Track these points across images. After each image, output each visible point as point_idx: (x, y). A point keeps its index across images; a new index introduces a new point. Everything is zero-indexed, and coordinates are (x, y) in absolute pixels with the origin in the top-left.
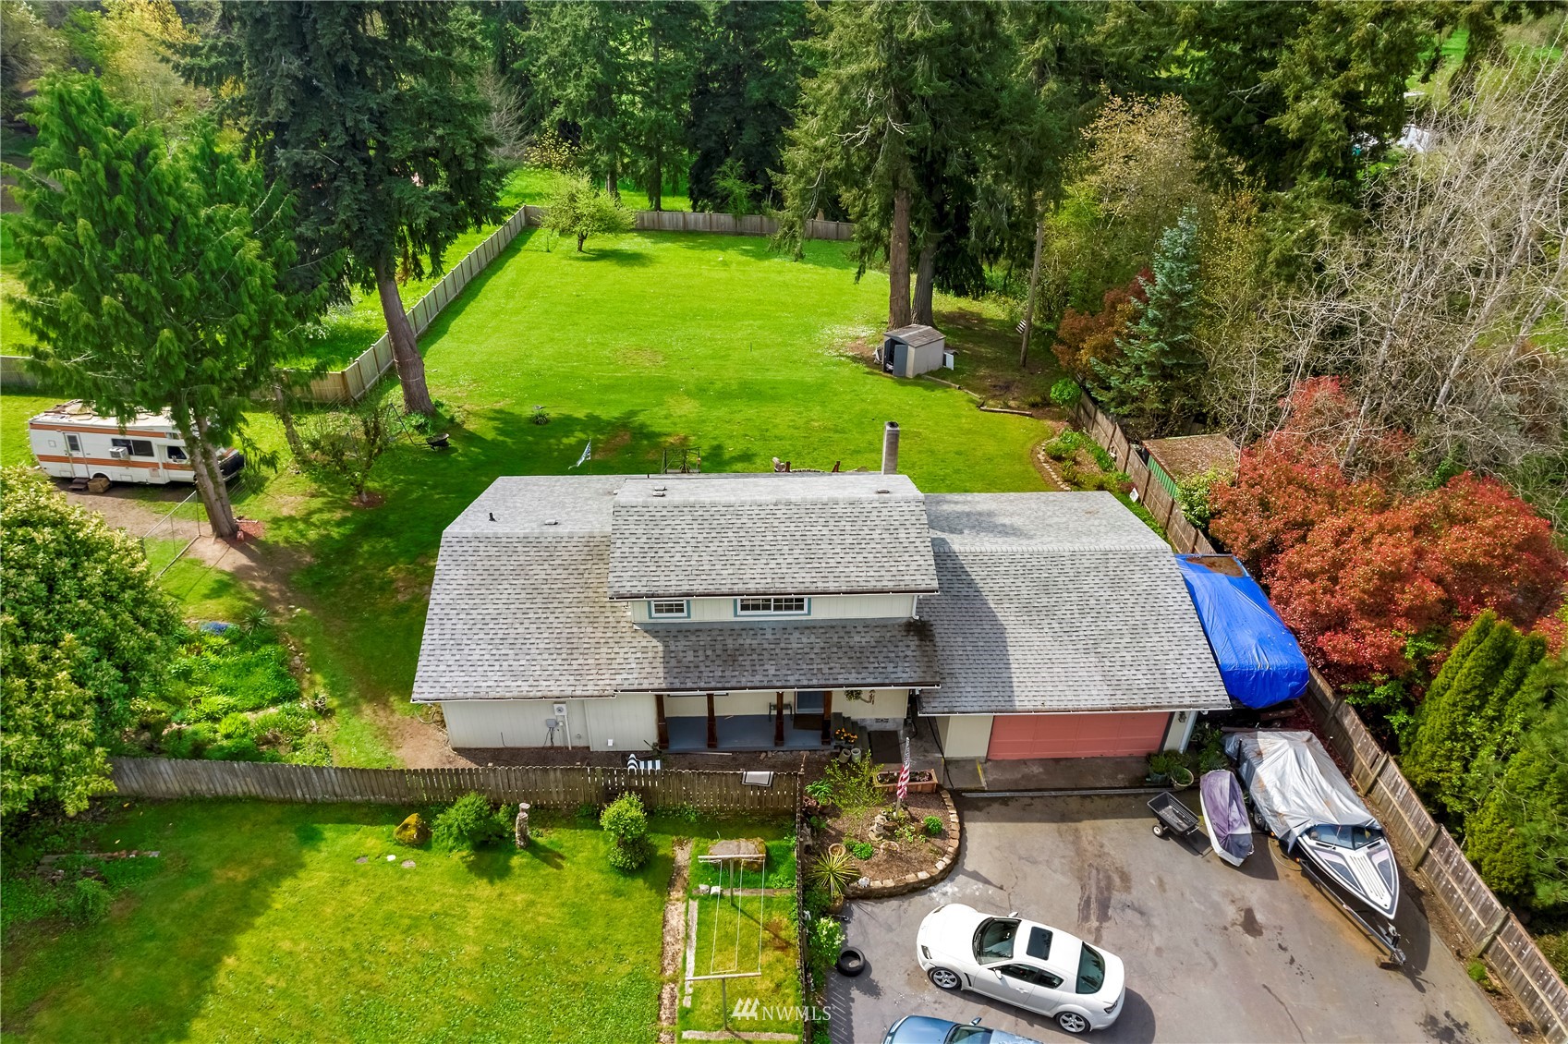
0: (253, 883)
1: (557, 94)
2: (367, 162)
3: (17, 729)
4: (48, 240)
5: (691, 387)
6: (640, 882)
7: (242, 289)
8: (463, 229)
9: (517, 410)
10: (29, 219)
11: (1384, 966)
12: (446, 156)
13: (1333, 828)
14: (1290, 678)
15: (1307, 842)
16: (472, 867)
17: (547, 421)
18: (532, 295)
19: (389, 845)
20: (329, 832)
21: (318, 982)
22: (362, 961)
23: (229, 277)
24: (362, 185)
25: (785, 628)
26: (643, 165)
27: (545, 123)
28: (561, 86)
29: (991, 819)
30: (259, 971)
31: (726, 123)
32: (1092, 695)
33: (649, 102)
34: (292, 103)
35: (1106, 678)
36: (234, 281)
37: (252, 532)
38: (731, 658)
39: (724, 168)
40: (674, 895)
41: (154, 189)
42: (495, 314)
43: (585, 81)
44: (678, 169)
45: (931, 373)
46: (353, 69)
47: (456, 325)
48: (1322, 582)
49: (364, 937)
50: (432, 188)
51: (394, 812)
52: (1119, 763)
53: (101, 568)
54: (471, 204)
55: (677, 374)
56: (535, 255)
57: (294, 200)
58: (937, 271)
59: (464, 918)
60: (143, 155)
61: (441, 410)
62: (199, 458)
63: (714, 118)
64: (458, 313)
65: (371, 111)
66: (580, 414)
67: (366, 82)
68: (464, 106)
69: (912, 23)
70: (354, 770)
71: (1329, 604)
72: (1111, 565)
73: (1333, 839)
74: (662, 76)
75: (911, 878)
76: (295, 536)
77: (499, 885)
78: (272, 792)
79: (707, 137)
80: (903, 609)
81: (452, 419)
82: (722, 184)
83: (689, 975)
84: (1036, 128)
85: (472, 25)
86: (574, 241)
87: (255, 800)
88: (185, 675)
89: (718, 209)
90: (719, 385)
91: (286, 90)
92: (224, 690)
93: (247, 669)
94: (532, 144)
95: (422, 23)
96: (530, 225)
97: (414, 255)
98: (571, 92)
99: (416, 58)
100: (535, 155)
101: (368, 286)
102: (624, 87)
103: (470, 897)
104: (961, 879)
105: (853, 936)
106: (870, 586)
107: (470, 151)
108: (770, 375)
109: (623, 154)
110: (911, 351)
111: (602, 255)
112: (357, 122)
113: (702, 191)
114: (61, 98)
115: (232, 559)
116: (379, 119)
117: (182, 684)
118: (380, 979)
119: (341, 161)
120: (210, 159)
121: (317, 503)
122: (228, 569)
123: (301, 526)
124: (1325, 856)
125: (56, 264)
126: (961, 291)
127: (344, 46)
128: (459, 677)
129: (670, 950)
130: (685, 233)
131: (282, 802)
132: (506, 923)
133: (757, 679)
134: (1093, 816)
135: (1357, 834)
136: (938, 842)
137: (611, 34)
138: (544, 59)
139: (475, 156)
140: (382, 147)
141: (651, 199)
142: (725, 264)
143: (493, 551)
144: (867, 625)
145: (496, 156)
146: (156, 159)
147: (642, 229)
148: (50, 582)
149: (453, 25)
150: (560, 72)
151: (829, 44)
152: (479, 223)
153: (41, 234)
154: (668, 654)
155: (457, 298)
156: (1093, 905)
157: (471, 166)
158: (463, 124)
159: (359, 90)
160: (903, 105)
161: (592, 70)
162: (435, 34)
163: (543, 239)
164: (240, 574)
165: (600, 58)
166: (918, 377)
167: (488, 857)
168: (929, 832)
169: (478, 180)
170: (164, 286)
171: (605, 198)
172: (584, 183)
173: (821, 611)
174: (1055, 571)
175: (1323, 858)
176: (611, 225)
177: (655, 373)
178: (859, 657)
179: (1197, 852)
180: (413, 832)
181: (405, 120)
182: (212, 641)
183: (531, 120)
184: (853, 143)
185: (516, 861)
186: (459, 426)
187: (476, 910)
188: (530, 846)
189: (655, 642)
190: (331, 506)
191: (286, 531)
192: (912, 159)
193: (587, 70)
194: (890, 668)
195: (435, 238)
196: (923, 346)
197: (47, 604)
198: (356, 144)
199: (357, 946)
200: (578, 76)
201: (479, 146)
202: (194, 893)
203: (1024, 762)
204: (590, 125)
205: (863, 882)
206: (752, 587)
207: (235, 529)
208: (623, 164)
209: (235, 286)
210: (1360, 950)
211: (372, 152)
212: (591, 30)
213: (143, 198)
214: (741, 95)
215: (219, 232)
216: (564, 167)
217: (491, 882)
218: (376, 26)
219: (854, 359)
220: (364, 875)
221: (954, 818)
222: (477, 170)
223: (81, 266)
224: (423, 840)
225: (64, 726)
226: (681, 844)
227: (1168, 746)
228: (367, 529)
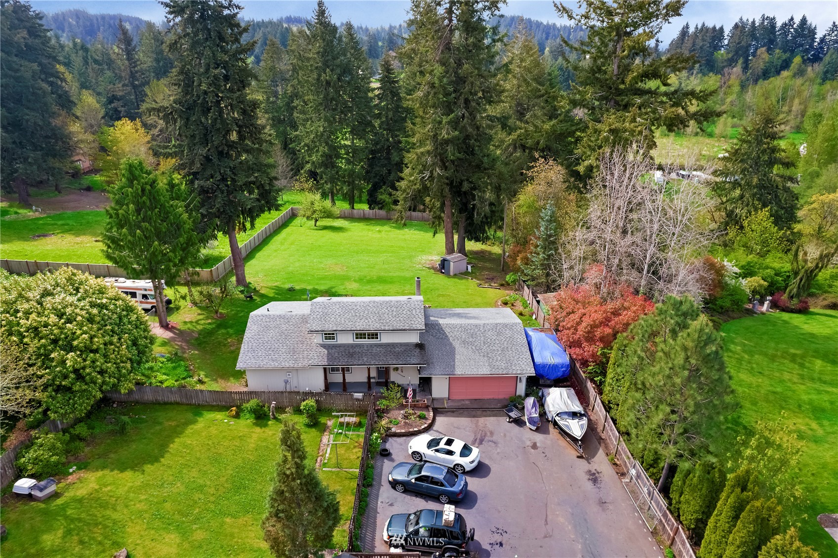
0: (178, 426)
1: (307, 159)
2: (227, 186)
3: (110, 362)
4: (121, 212)
5: (357, 278)
6: (314, 430)
7: (182, 229)
8: (263, 212)
9: (282, 286)
10: (113, 205)
11: (578, 457)
12: (258, 184)
13: (566, 413)
14: (562, 367)
15: (557, 419)
16: (254, 424)
17: (294, 290)
18: (292, 244)
19: (224, 417)
20: (205, 413)
21: (200, 451)
22: (215, 447)
23: (177, 226)
24: (225, 194)
25: (371, 345)
26: (345, 189)
27: (302, 171)
28: (310, 156)
29: (446, 416)
30: (180, 448)
31: (384, 171)
32: (484, 370)
33: (348, 162)
34: (201, 164)
35: (490, 365)
36: (179, 227)
37: (174, 325)
38: (351, 356)
39: (381, 190)
40: (326, 433)
41: (156, 195)
42: (276, 251)
43: (320, 154)
44: (361, 192)
45: (461, 274)
46: (225, 152)
47: (259, 255)
48: (572, 331)
49: (216, 441)
50: (252, 196)
51: (226, 408)
52: (499, 401)
53: (135, 316)
54: (267, 202)
55: (351, 273)
56: (295, 228)
57: (200, 200)
58: (466, 232)
59: (251, 437)
60: (153, 183)
61: (250, 285)
62: (158, 295)
63: (378, 169)
64: (260, 250)
65: (230, 167)
66: (309, 287)
67: (228, 156)
68: (266, 165)
69: (444, 132)
70: (214, 391)
71: (573, 338)
72: (498, 328)
73: (566, 417)
74: (355, 150)
75: (411, 430)
76: (191, 327)
77: (263, 429)
78: (184, 401)
79: (375, 177)
80: (414, 339)
81: (255, 289)
82: (380, 197)
83: (327, 455)
84: (497, 171)
85: (270, 135)
86: (313, 222)
87: (178, 404)
88: (151, 368)
89: (381, 209)
90: (368, 278)
91: (200, 160)
92: (164, 374)
93: (174, 368)
94: (296, 180)
95: (251, 135)
96: (293, 215)
97: (243, 223)
98: (314, 158)
99: (248, 148)
100: (297, 184)
101: (225, 233)
102: (338, 156)
103: (253, 432)
104: (431, 432)
105: (388, 446)
106: (400, 328)
107: (267, 182)
108: (391, 274)
109: (337, 185)
110: (452, 264)
111: (325, 228)
112: (225, 171)
113: (373, 202)
114: (130, 166)
115: (168, 335)
116: (232, 169)
117: (150, 372)
118: (220, 451)
119: (218, 186)
120: (172, 185)
121: (201, 317)
122: (168, 337)
123: (194, 324)
124: (562, 422)
125: (121, 220)
126: (477, 240)
127: (222, 144)
128: (254, 361)
129: (322, 448)
130: (364, 219)
131: (188, 405)
132: (265, 439)
133: (360, 363)
134: (485, 416)
135: (574, 415)
136: (424, 421)
137: (332, 133)
138: (303, 144)
139: (269, 184)
140: (233, 180)
141: (350, 204)
142: (380, 231)
143: (268, 320)
144: (401, 344)
145: (278, 184)
146: (158, 184)
147: (344, 217)
148: (120, 318)
149: (262, 136)
150: (310, 150)
151: (414, 140)
152: (269, 210)
153: (117, 210)
154: (329, 353)
155: (259, 245)
156: (478, 441)
157: (267, 188)
158: (265, 172)
159: (226, 160)
160: (444, 164)
161: (324, 149)
162: (256, 139)
163: (299, 221)
164: (172, 340)
165: (327, 144)
166: (455, 275)
167: (260, 421)
168: (420, 417)
169: (270, 193)
170: (156, 228)
171: (328, 203)
172: (318, 196)
173: (385, 339)
174: (476, 330)
175: (561, 423)
176: (329, 215)
177: (342, 273)
178: (397, 355)
179: (521, 426)
180: (234, 413)
181: (243, 170)
182: (160, 359)
183: (296, 170)
184: (423, 177)
185: (270, 422)
186: (258, 291)
187: (255, 436)
188: (275, 418)
189: (324, 350)
190: (207, 318)
191: (189, 325)
192: (447, 184)
193: (321, 148)
194: (408, 359)
195: (253, 214)
196: (456, 261)
197: (119, 325)
198: (224, 179)
199: (213, 443)
200: (317, 151)
201: (271, 180)
202: (158, 428)
203: (463, 400)
204: (322, 172)
205: (393, 430)
206: (358, 328)
207: (168, 324)
208: (337, 189)
209: (179, 229)
210: (571, 453)
211: (229, 183)
212: (324, 132)
213: (152, 198)
214: (390, 159)
215: (174, 210)
216: (310, 190)
217: (261, 428)
218: (234, 136)
219: (429, 268)
220: (216, 425)
221: (431, 414)
222: (270, 189)
223: (129, 220)
224: (237, 416)
225: (122, 365)
226: (330, 420)
227: (517, 394)
228: (219, 326)
